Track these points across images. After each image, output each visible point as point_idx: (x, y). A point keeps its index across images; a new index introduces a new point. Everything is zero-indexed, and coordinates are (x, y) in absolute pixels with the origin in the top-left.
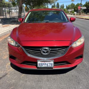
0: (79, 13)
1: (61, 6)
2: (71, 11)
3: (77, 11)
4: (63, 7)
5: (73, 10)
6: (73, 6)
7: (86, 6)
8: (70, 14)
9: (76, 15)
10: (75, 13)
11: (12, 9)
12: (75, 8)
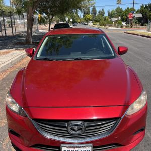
0: (129, 25)
1: (99, 12)
2: (117, 21)
3: (126, 21)
4: (102, 13)
5: (120, 18)
6: (119, 12)
7: (141, 13)
8: (115, 26)
9: (124, 27)
10: (124, 23)
11: (16, 19)
12: (123, 15)
